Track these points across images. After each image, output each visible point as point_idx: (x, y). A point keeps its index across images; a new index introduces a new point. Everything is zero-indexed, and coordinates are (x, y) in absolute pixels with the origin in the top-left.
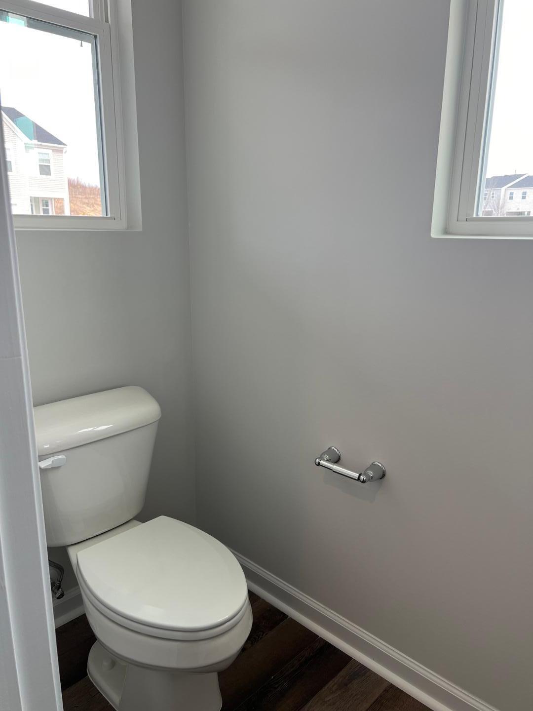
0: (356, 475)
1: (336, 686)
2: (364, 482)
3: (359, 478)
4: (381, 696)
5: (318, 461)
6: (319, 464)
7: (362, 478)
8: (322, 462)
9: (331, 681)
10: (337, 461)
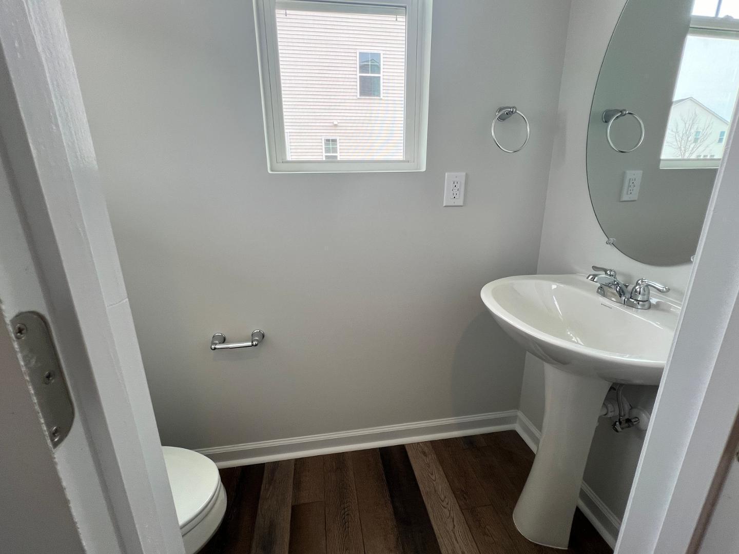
0: (250, 344)
1: (267, 485)
2: (256, 345)
3: (252, 345)
4: (295, 469)
5: (213, 347)
6: (215, 349)
7: (254, 343)
8: (217, 346)
9: (263, 485)
10: (224, 341)
